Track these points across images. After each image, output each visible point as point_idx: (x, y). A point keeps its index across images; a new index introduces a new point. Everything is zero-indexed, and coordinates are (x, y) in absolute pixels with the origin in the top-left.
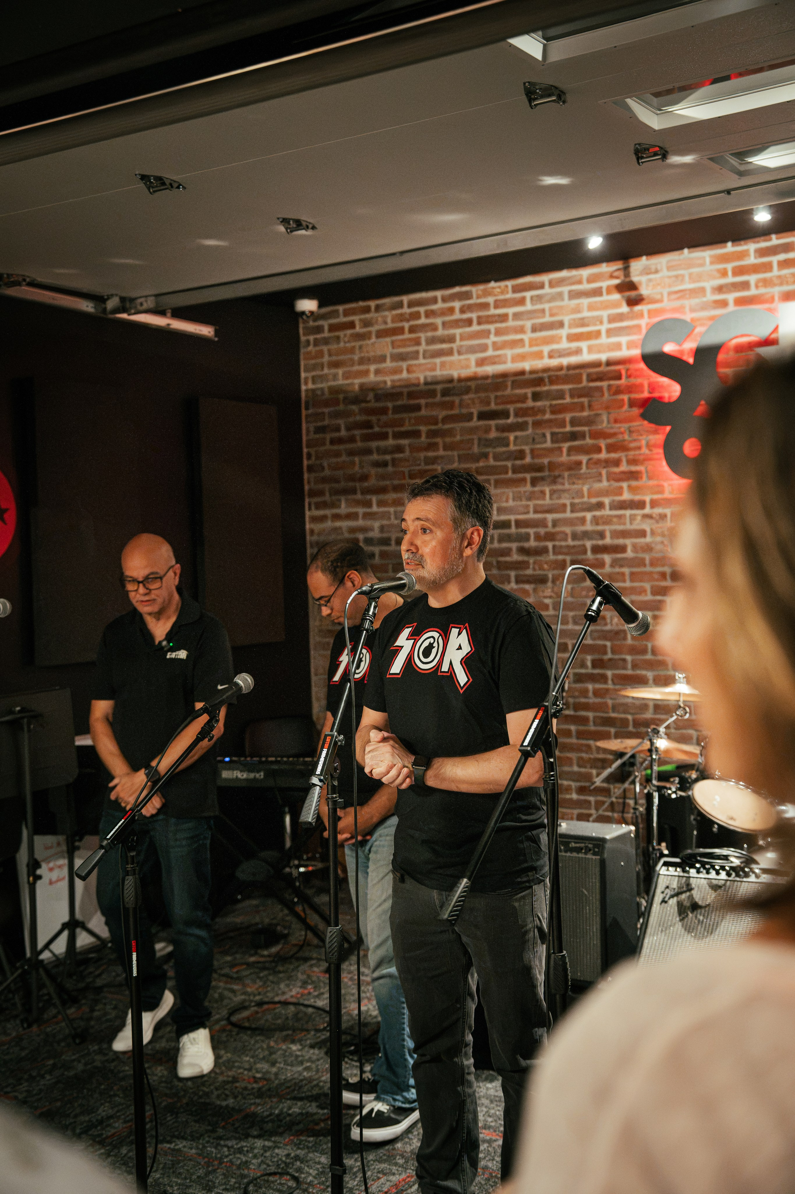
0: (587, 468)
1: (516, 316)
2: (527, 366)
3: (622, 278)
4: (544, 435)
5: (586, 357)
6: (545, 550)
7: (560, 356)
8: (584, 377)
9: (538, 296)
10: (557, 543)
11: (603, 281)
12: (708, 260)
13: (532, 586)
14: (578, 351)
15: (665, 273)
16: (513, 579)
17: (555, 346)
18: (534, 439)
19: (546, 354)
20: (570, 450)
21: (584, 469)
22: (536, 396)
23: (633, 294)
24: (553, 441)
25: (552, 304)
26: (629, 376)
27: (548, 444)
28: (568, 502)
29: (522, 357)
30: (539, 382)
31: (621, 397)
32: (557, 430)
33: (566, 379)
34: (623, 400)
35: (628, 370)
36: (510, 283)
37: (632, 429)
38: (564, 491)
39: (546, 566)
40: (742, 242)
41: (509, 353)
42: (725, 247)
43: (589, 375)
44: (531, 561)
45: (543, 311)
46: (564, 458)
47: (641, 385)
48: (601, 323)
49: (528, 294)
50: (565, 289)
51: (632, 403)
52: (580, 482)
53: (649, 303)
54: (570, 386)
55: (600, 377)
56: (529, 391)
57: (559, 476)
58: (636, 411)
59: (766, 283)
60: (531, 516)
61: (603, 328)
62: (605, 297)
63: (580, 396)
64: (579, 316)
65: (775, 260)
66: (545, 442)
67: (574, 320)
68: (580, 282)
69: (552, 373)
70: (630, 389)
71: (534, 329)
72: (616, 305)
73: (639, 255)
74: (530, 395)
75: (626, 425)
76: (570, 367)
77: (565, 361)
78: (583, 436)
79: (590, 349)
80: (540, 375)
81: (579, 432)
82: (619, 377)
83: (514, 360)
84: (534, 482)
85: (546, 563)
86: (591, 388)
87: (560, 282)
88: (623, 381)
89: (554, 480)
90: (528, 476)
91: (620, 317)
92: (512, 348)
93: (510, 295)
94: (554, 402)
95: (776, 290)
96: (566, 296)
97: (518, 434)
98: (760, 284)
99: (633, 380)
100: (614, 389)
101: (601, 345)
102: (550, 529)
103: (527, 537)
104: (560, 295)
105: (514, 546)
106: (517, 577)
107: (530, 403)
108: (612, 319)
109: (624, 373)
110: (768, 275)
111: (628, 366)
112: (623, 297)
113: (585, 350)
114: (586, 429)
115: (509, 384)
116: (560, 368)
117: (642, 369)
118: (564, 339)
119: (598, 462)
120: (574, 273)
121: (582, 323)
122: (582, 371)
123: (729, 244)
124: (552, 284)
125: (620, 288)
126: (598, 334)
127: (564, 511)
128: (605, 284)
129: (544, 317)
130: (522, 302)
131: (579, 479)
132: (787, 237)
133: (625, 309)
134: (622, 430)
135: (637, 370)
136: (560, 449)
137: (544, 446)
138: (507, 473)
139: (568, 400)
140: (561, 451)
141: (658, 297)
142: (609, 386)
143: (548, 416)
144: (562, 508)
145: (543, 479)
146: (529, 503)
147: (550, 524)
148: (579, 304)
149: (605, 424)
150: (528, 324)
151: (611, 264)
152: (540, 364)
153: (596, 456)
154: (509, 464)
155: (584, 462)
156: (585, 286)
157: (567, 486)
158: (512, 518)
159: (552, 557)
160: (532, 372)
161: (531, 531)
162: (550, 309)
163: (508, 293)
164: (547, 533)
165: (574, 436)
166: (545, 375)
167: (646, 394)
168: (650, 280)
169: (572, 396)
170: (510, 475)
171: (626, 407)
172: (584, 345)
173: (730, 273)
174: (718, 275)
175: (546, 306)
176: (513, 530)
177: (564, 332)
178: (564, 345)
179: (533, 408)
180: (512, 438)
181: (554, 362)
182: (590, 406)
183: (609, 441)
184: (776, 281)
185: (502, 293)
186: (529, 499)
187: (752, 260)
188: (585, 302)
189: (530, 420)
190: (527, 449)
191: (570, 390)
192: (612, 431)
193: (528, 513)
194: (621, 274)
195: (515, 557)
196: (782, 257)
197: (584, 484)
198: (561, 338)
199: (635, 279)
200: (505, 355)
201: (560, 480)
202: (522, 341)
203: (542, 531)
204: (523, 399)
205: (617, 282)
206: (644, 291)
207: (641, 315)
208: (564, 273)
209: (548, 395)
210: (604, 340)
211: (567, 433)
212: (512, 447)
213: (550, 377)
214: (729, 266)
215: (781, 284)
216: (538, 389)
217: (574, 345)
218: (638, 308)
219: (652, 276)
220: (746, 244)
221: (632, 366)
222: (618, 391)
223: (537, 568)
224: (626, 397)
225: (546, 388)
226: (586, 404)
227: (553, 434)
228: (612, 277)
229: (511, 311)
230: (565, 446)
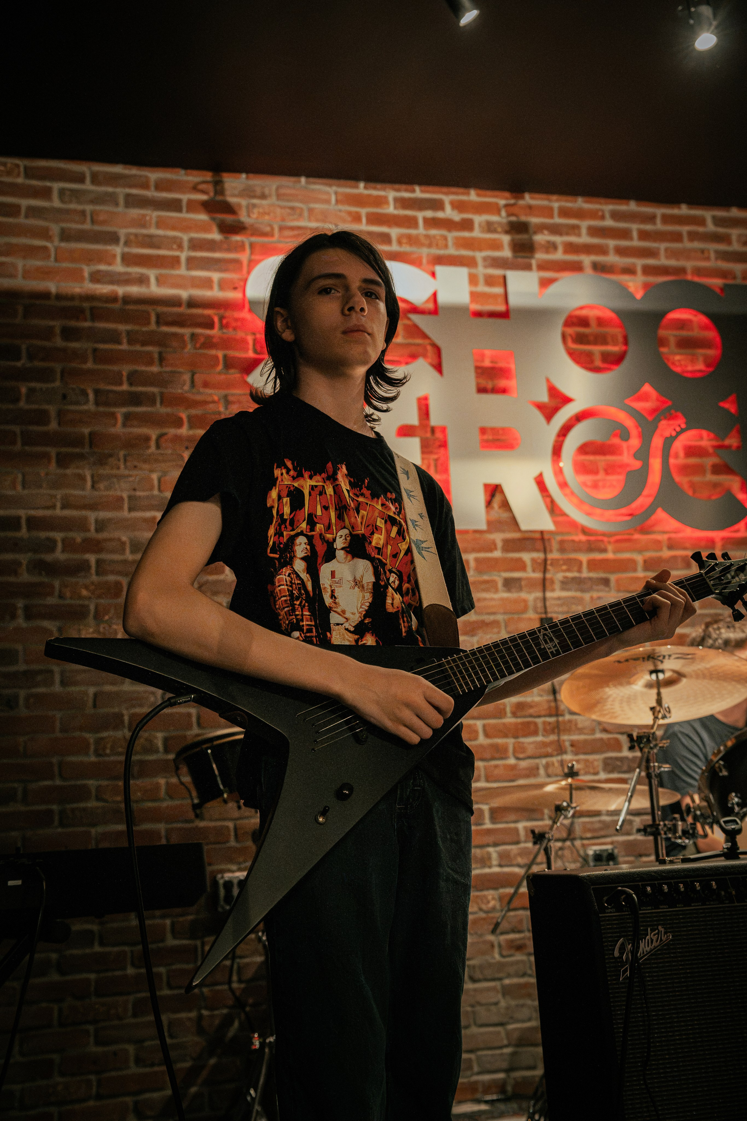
0: (158, 447)
1: (33, 212)
2: (52, 287)
3: (212, 194)
4: (85, 393)
5: (155, 290)
6: (83, 567)
7: (112, 282)
8: (153, 319)
9: (71, 190)
10: (103, 556)
11: (184, 193)
12: (333, 199)
13: (58, 623)
14: (143, 280)
15: (273, 200)
16: (20, 612)
17: (103, 267)
18: (64, 397)
19: (86, 275)
20: (128, 417)
21: (153, 449)
22: (68, 334)
23: (229, 218)
24: (97, 403)
25: (98, 208)
26: (222, 326)
27: (91, 406)
28: (125, 495)
29: (46, 273)
30: (77, 313)
31: (213, 352)
32: (103, 386)
33: (124, 316)
34: (217, 357)
35: (221, 318)
36: (22, 163)
37: (231, 398)
38: (119, 477)
39: (84, 593)
40: (379, 186)
41: (20, 264)
42: (357, 187)
43: (158, 316)
44: (57, 584)
45: (83, 213)
46: (118, 429)
47: (244, 341)
48: (180, 247)
49: (56, 186)
50: (121, 191)
51: (229, 364)
52: (146, 466)
53: (252, 235)
54: (129, 327)
55: (180, 321)
56: (57, 324)
57: (111, 456)
58: (234, 374)
59: (412, 240)
60: (58, 512)
61: (183, 256)
62: (184, 215)
63: (144, 344)
64: (144, 231)
65: (420, 215)
66: (87, 402)
67: (136, 235)
68: (145, 186)
69: (96, 304)
70: (226, 343)
71: (66, 236)
72: (203, 228)
73: (236, 169)
74: (58, 331)
75: (224, 392)
76: (127, 300)
77: (121, 290)
78: (151, 400)
79: (160, 281)
80: (76, 303)
81: (145, 394)
82: (210, 325)
83: (27, 274)
84: (63, 461)
85: (86, 587)
86: (166, 334)
87: (114, 180)
88: (215, 332)
89: (102, 461)
90: (53, 452)
91: (211, 245)
92: (24, 258)
93: (20, 180)
94: (101, 346)
95: (425, 252)
96: (121, 201)
97: (33, 385)
98: (404, 241)
99: (230, 333)
100: (202, 340)
101: (180, 276)
102: (92, 534)
103: (50, 546)
104: (111, 199)
105: (24, 558)
106: (27, 609)
107: (59, 342)
108: (195, 245)
109: (216, 319)
110: (413, 232)
111: (222, 312)
112: (213, 219)
113: (153, 280)
114: (155, 390)
115: (20, 310)
116: (113, 298)
117: (243, 320)
118: (119, 259)
119: (178, 439)
120: (134, 171)
121: (150, 242)
122: (149, 308)
123: (362, 185)
124: (95, 179)
125: (208, 207)
126: (175, 262)
127: (120, 508)
128: (185, 197)
129: (84, 222)
130: (46, 193)
131: (145, 461)
132: (434, 192)
133: (216, 236)
134: (216, 398)
135: (237, 320)
136: (113, 415)
137: (85, 407)
138: (14, 443)
139: (124, 346)
140: (116, 419)
141: (268, 229)
142: (193, 336)
143: (90, 365)
144: (117, 504)
145: (81, 457)
146: (53, 492)
147: (93, 528)
148: (144, 216)
149: (186, 387)
150: (55, 229)
151: (195, 172)
152: (77, 289)
153: (172, 431)
154: (17, 429)
155: (154, 437)
156: (151, 193)
157: (123, 471)
158: (22, 513)
159: (94, 578)
160: (59, 297)
161: (58, 536)
162: (93, 213)
163: (18, 175)
164: (85, 540)
165: (135, 399)
166: (86, 305)
167: (251, 354)
168: (254, 206)
169: (130, 342)
170: (18, 447)
171: (221, 367)
172: (152, 274)
173: (364, 220)
174: (349, 219)
175: (89, 208)
176: (23, 532)
177: (118, 250)
178: (119, 267)
179: (64, 350)
180: (24, 390)
181: (104, 289)
182: (162, 359)
183: (194, 412)
184: (423, 240)
185: (9, 173)
186: (56, 485)
187: (391, 209)
188: (153, 215)
189: (58, 367)
190: (52, 409)
191: (128, 333)
192: (198, 398)
193: (54, 507)
194: (210, 188)
195: (25, 577)
196: (429, 214)
197: (152, 471)
198: (114, 256)
199: (232, 200)
200: (14, 266)
201: (111, 460)
202: (45, 248)
203: (78, 537)
204: (48, 334)
205: (204, 197)
206: (243, 217)
207: (240, 247)
208: (118, 169)
209: (92, 335)
210: (182, 271)
211: (123, 393)
212: (22, 404)
213: (92, 309)
214: (363, 212)
215: (430, 246)
216: (73, 323)
217: (136, 270)
218: (237, 238)
219: (255, 201)
220: (384, 189)
221: (228, 313)
222: (209, 343)
223: (68, 594)
224: (220, 354)
225: (87, 324)
226: (156, 356)
227: (97, 392)
228: (195, 189)
229: (25, 203)
230: (120, 411)
